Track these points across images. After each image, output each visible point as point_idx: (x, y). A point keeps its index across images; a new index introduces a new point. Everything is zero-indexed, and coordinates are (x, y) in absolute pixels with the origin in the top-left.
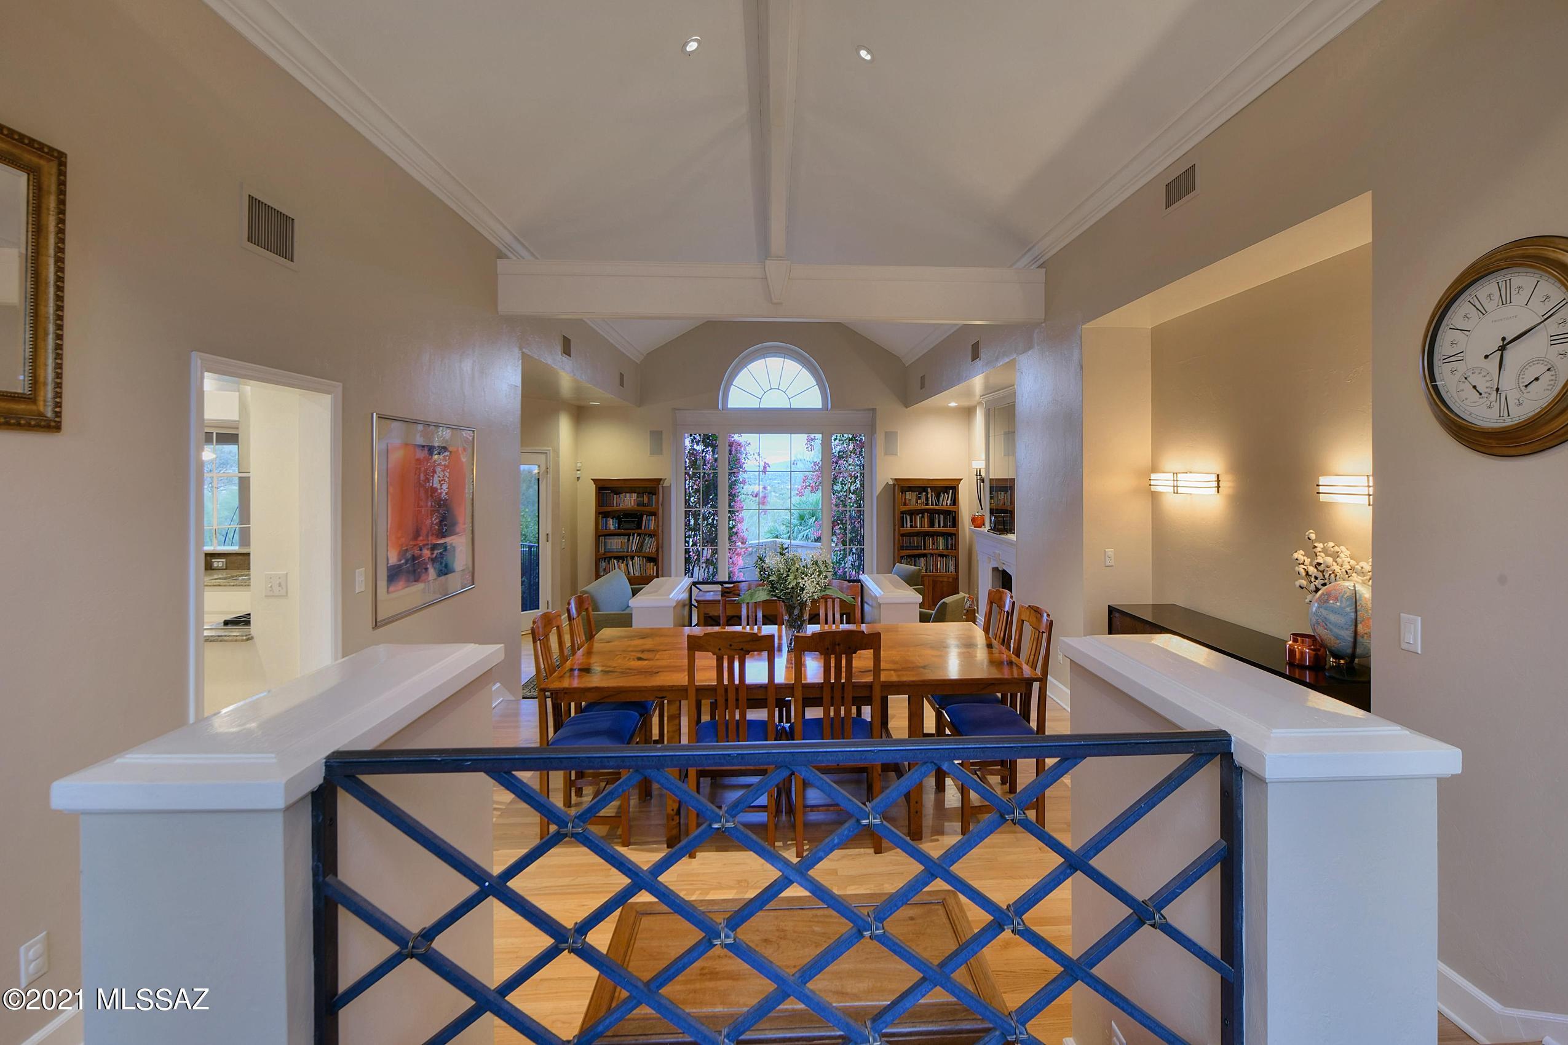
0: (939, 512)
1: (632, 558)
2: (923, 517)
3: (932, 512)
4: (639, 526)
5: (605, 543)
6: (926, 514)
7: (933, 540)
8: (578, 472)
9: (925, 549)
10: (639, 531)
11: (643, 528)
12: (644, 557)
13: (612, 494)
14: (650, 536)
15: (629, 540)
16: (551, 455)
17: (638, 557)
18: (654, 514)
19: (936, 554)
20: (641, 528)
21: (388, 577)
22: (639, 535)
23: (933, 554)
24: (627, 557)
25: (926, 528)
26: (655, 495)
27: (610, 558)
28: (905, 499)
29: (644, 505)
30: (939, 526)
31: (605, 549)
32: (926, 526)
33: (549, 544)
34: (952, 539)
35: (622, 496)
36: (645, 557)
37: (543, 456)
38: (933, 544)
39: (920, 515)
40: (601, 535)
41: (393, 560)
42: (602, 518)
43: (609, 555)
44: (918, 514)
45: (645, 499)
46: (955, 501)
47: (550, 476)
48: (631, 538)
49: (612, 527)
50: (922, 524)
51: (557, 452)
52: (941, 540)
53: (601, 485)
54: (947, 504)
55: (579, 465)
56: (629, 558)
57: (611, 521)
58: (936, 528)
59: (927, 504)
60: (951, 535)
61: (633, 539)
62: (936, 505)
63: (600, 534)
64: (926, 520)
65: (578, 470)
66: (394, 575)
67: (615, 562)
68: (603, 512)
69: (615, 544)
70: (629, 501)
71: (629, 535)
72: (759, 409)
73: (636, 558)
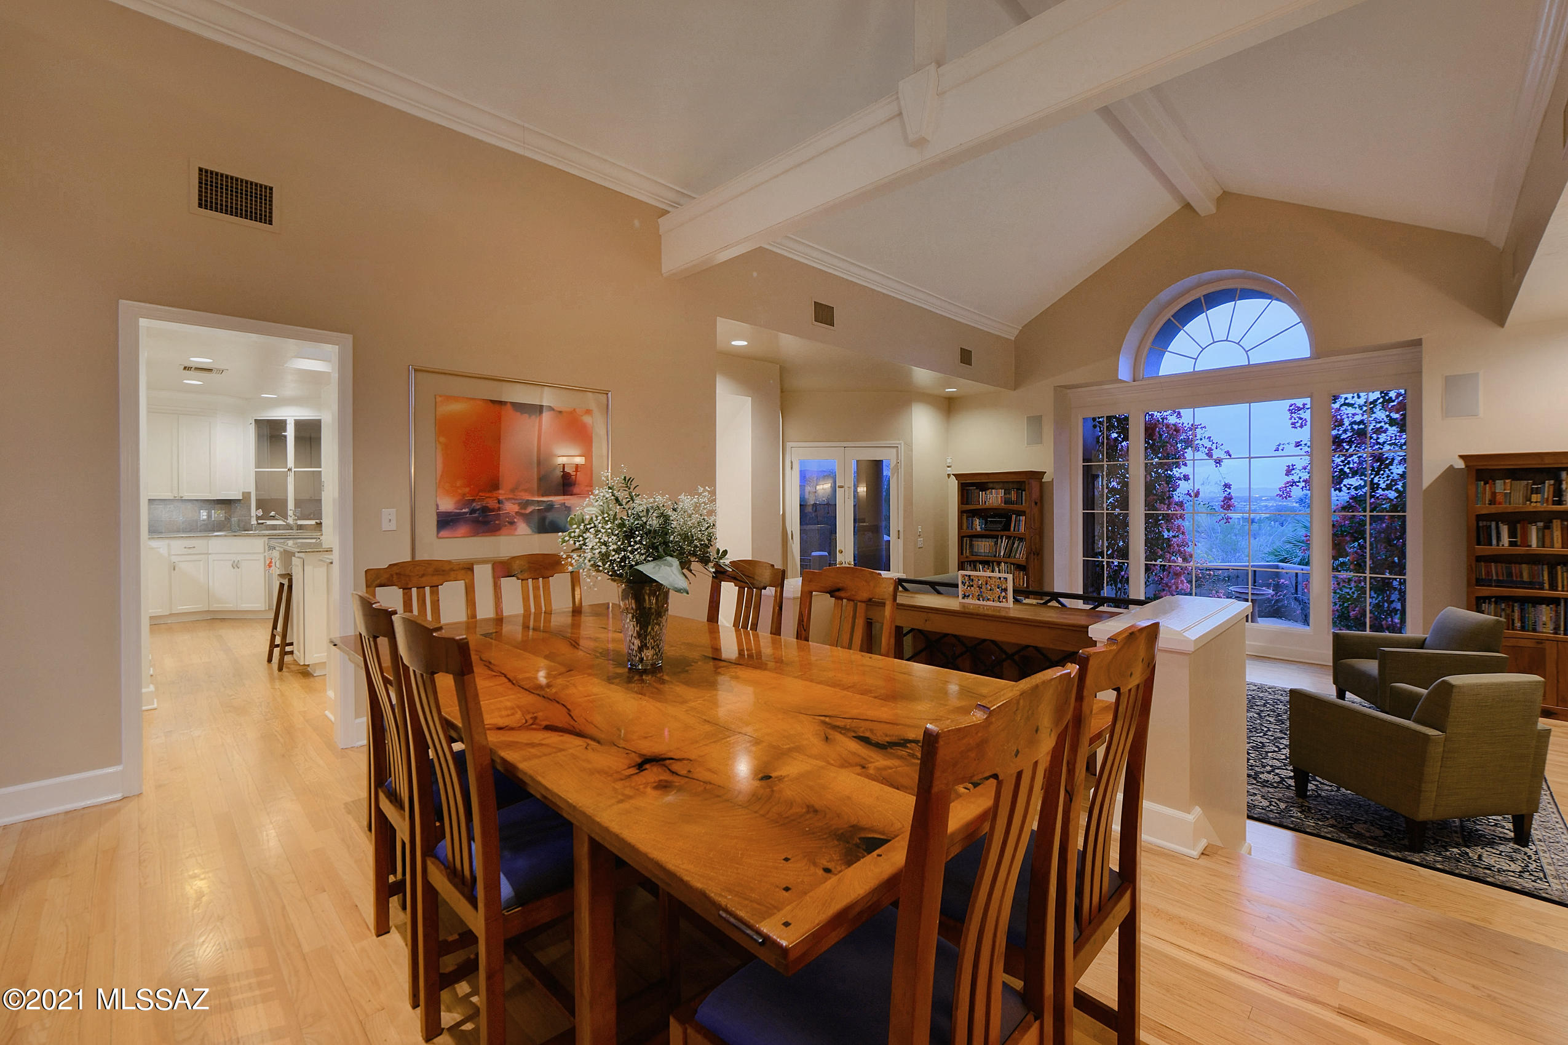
1: (999, 564)
4: (1007, 527)
5: (971, 546)
8: (949, 469)
9: (1553, 589)
10: (1006, 533)
11: (1012, 529)
12: (1011, 564)
13: (977, 491)
14: (1021, 539)
15: (996, 543)
16: (902, 448)
17: (1005, 563)
18: (1024, 514)
20: (1009, 530)
21: (438, 521)
22: (1008, 538)
24: (993, 562)
26: (1025, 491)
27: (975, 563)
28: (1494, 493)
29: (1012, 503)
31: (970, 552)
32: (1557, 545)
33: (901, 541)
35: (988, 492)
36: (1014, 564)
37: (894, 450)
39: (1540, 524)
40: (966, 538)
41: (448, 505)
42: (967, 517)
43: (973, 559)
44: (1533, 522)
45: (1013, 496)
47: (902, 471)
48: (999, 541)
49: (979, 529)
51: (909, 446)
53: (963, 480)
55: (948, 461)
56: (995, 564)
57: (977, 521)
61: (1002, 542)
63: (964, 535)
64: (1557, 533)
65: (948, 467)
66: (446, 521)
67: (981, 567)
68: (968, 511)
69: (983, 547)
70: (994, 498)
71: (996, 537)
72: (1194, 373)
73: (1003, 564)
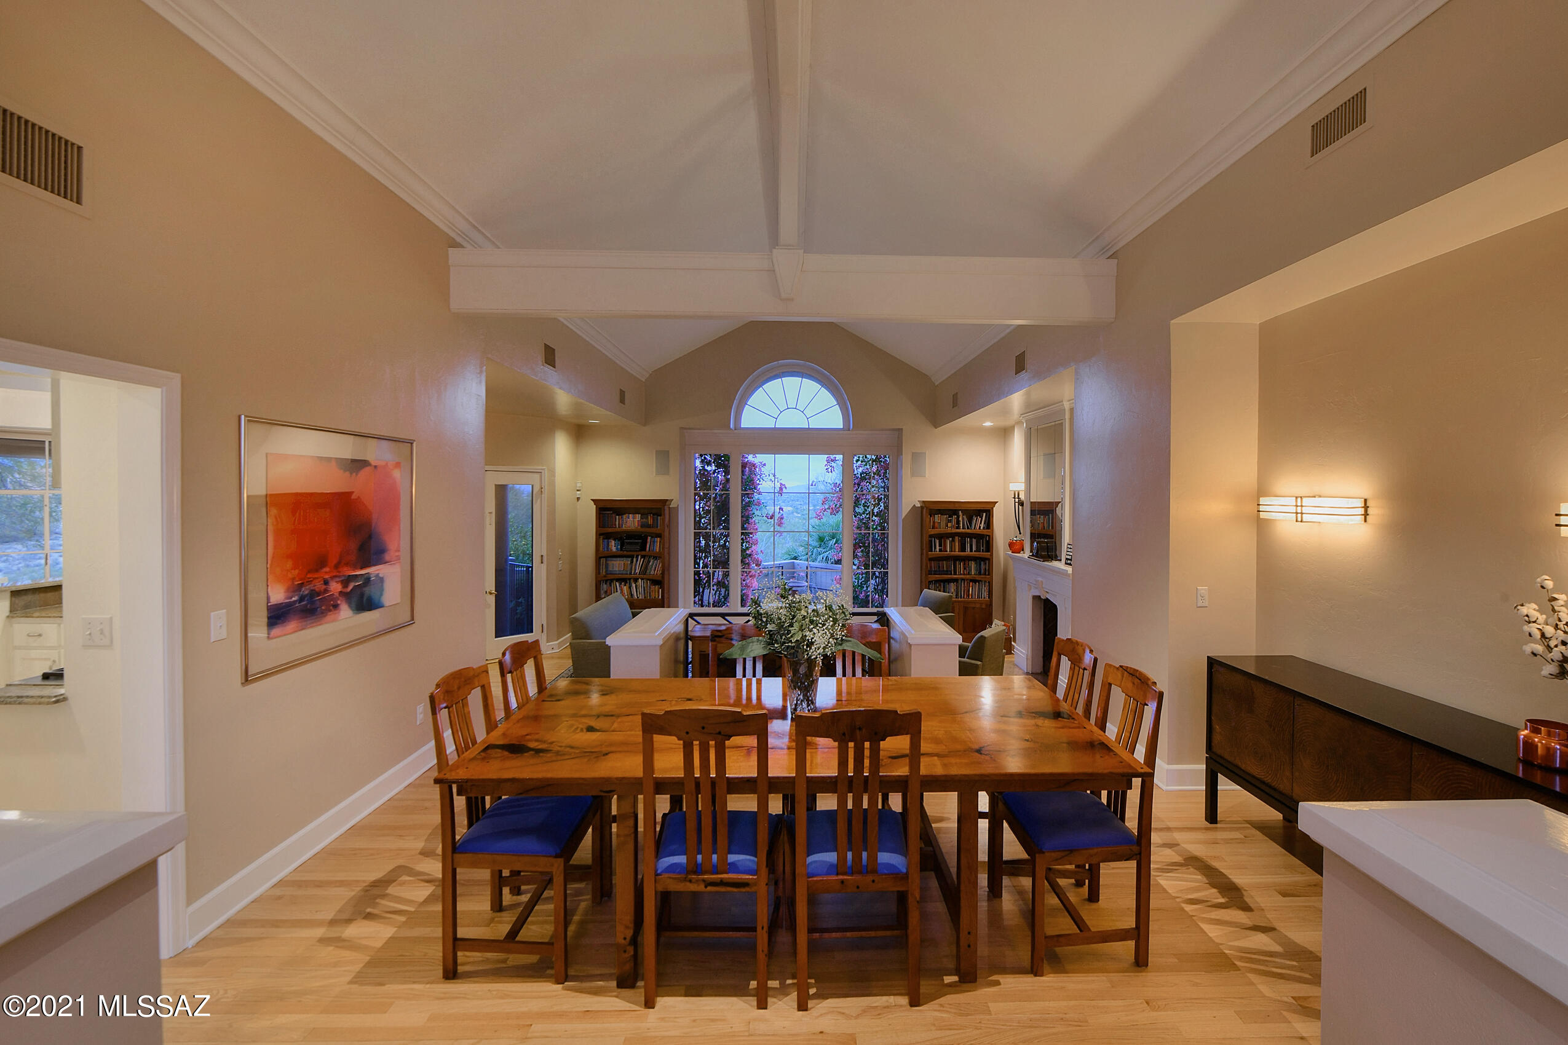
0: (972, 536)
1: (636, 580)
2: (953, 541)
3: (963, 536)
4: (643, 548)
5: (607, 565)
6: (957, 538)
7: (964, 564)
8: (578, 492)
9: (955, 574)
10: (643, 553)
11: (648, 549)
12: (648, 579)
13: (614, 515)
14: (655, 558)
15: (632, 562)
16: (546, 474)
17: (642, 579)
18: (659, 536)
19: (967, 580)
20: (645, 550)
21: (269, 618)
22: (643, 557)
23: (964, 580)
24: (630, 579)
25: (957, 553)
26: (660, 516)
27: (612, 580)
28: (934, 522)
29: (649, 526)
30: (971, 551)
31: (606, 571)
32: (957, 550)
33: (544, 566)
34: (986, 564)
35: (624, 516)
36: (650, 580)
37: (537, 476)
38: (965, 569)
39: (951, 539)
40: (602, 557)
41: (278, 595)
42: (603, 539)
43: (610, 577)
44: (948, 538)
45: (650, 520)
46: (989, 524)
47: (545, 495)
48: (635, 560)
49: (614, 549)
50: (952, 548)
51: (552, 472)
52: (973, 565)
53: (602, 505)
54: (980, 527)
55: (579, 485)
56: (632, 580)
57: (613, 543)
58: (968, 553)
59: (958, 528)
60: (984, 559)
61: (637, 560)
62: (968, 528)
63: (601, 556)
64: (957, 544)
65: (578, 490)
67: (618, 584)
68: (604, 532)
69: (618, 566)
70: (632, 522)
71: (632, 557)
72: (775, 429)
73: (640, 580)
